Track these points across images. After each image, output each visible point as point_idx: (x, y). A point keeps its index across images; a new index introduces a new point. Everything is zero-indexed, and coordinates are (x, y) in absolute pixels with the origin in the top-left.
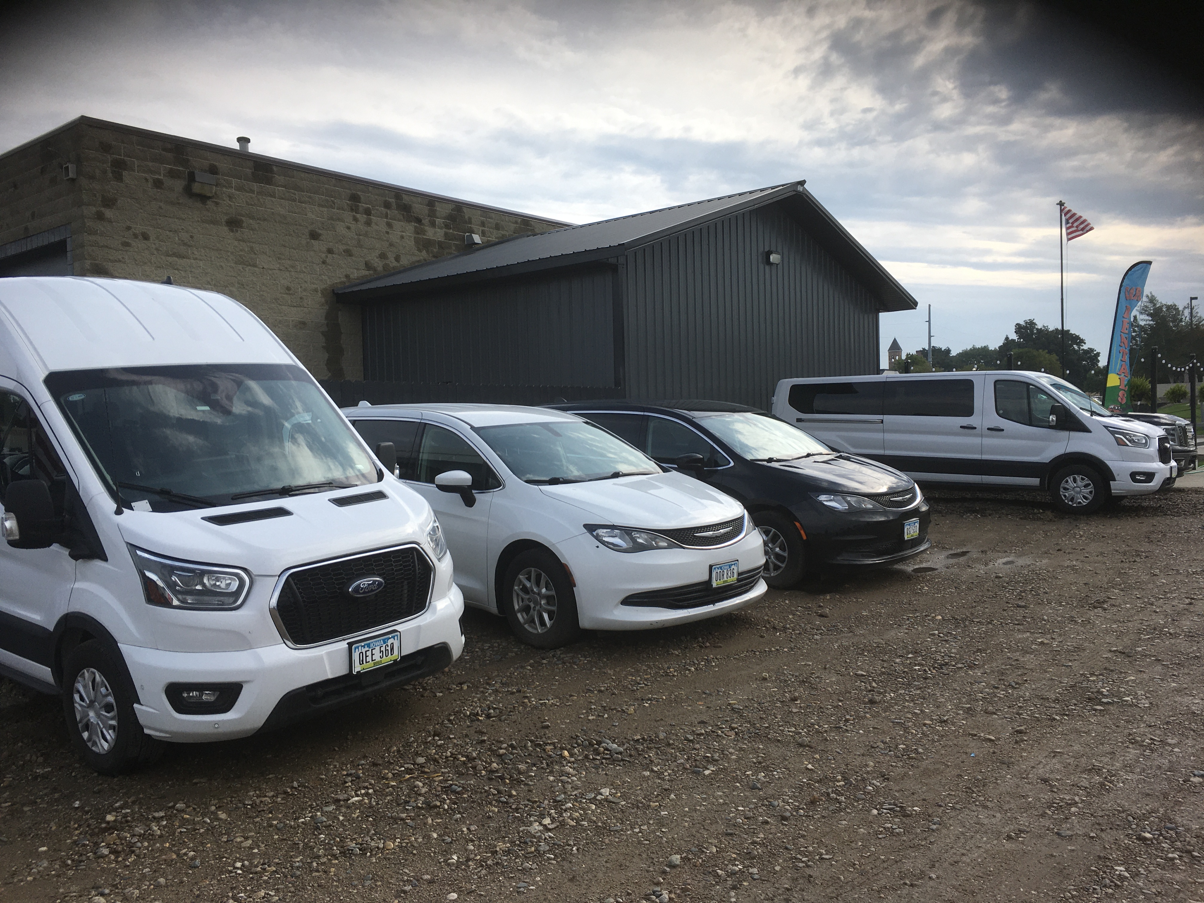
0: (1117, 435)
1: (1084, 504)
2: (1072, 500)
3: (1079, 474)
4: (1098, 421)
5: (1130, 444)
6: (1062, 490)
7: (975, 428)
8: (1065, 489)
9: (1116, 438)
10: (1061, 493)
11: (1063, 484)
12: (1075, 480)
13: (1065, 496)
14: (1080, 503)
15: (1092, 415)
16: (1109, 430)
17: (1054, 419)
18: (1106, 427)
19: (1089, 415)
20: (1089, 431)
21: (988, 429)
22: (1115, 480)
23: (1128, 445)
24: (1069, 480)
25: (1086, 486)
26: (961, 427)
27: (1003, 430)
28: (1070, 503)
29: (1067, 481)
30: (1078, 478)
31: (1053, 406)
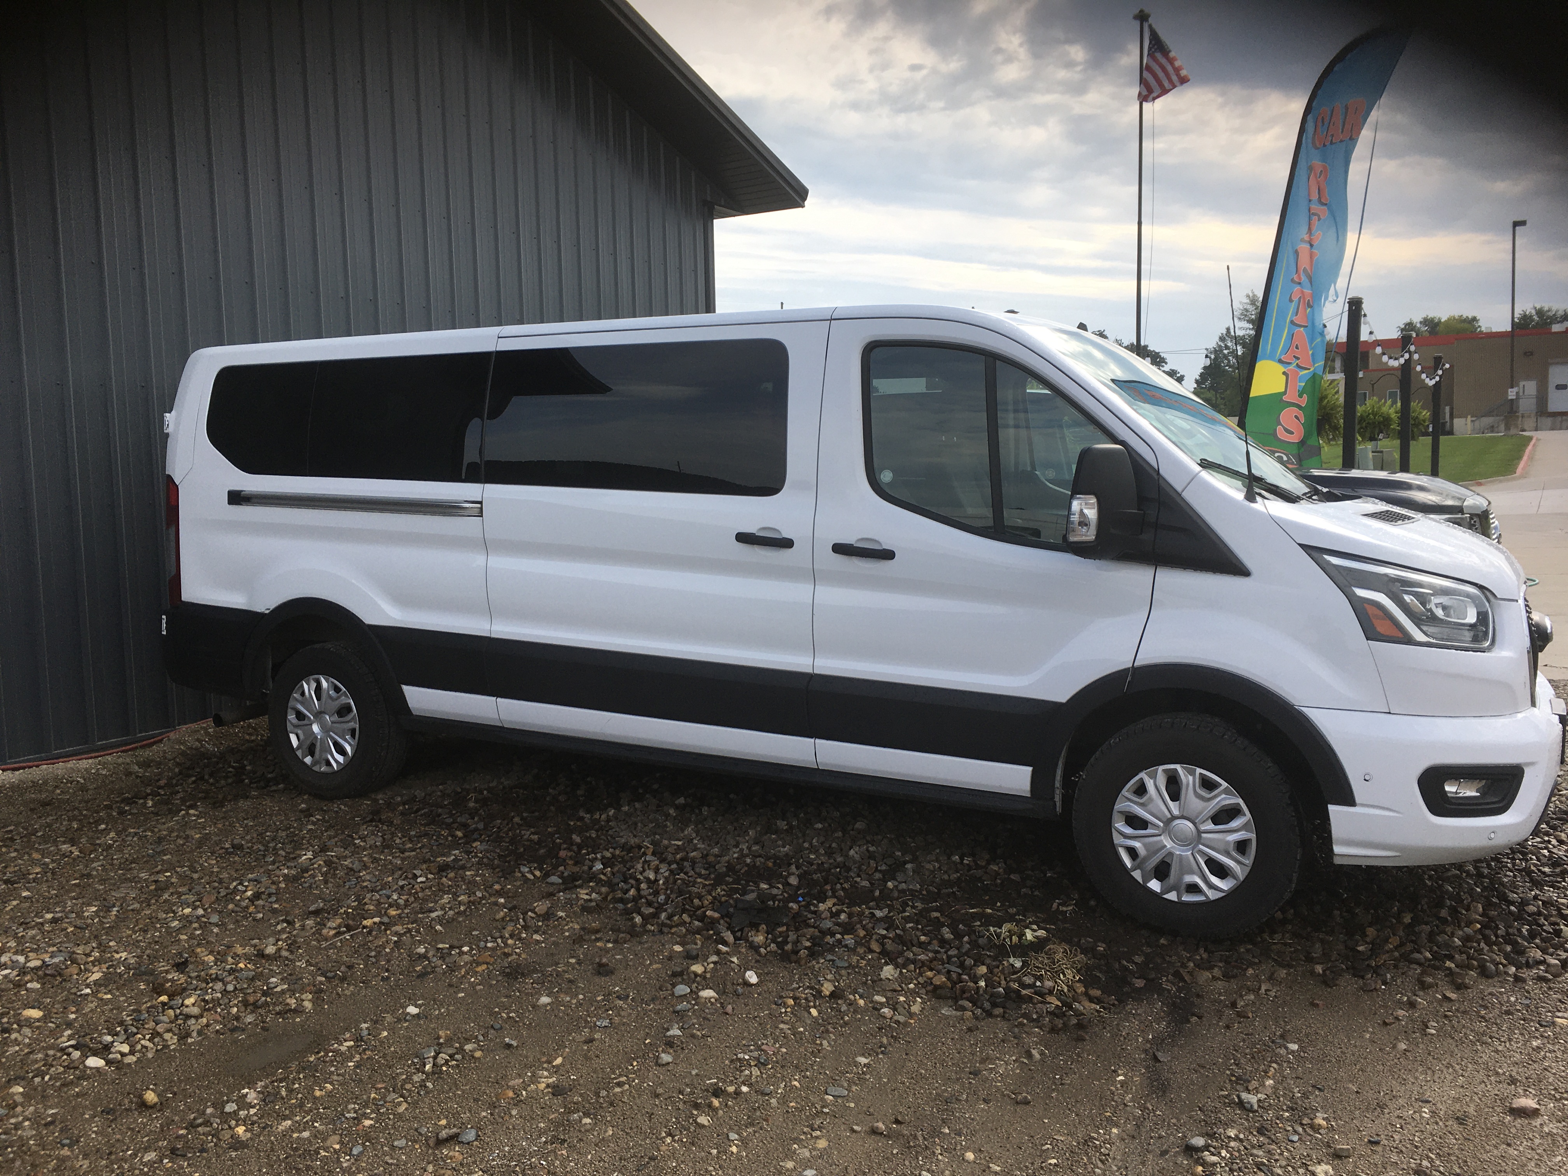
0: (1361, 593)
1: (1212, 895)
2: (1162, 871)
3: (1191, 760)
4: (1277, 522)
5: (1419, 636)
6: (1120, 825)
7: (787, 543)
8: (1135, 821)
9: (1361, 609)
10: (1117, 839)
11: (1126, 803)
12: (1174, 788)
13: (1132, 852)
14: (1193, 888)
15: (1250, 497)
16: (1326, 568)
17: (1092, 514)
18: (1313, 551)
19: (1239, 495)
20: (1236, 568)
21: (840, 549)
22: (1348, 799)
23: (1409, 640)
24: (1150, 784)
25: (1223, 816)
26: (742, 538)
27: (888, 555)
28: (1154, 885)
29: (1141, 790)
30: (1189, 777)
31: (1086, 456)
